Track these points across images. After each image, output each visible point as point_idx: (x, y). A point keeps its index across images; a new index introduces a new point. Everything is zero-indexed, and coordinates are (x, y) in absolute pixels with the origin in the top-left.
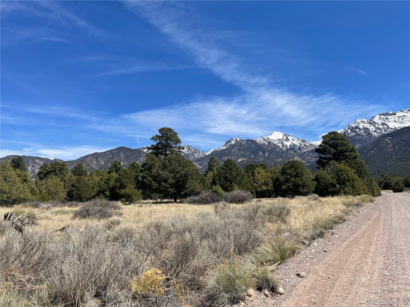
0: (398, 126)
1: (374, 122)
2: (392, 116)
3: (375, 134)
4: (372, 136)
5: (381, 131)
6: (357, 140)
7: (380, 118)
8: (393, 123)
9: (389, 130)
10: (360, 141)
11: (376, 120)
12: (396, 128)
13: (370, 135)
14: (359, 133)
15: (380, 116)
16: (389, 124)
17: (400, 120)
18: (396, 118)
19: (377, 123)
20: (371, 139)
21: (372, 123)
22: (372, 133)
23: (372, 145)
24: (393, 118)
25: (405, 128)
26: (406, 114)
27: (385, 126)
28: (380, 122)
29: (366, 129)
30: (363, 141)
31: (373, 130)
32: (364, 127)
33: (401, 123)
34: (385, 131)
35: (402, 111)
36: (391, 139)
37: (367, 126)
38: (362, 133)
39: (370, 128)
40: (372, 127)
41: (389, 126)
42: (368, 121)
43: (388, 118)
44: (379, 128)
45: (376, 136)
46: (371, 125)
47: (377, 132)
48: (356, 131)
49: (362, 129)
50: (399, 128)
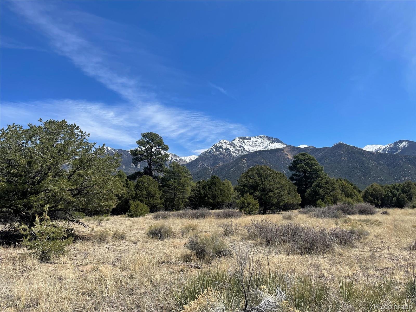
0: (252, 149)
1: (234, 144)
2: (247, 140)
3: (234, 155)
4: (232, 156)
5: (239, 152)
6: (220, 159)
7: (239, 141)
8: (248, 146)
9: (245, 152)
10: (222, 160)
11: (236, 142)
12: (250, 151)
13: (231, 155)
14: (222, 152)
15: (239, 139)
16: (245, 147)
17: (253, 144)
18: (250, 142)
19: (236, 145)
20: (231, 158)
21: (232, 145)
22: (232, 153)
23: (232, 164)
24: (248, 142)
25: (257, 152)
26: (258, 140)
27: (242, 148)
28: (238, 144)
29: (227, 149)
30: (225, 160)
31: (233, 151)
32: (226, 148)
33: (254, 147)
34: (242, 152)
35: (255, 137)
36: (246, 160)
37: (229, 146)
38: (224, 153)
39: (231, 149)
40: (233, 148)
41: (245, 149)
42: (229, 143)
43: (245, 141)
44: (238, 149)
45: (235, 156)
46: (231, 147)
47: (236, 153)
48: (220, 150)
49: (225, 150)
50: (252, 151)
